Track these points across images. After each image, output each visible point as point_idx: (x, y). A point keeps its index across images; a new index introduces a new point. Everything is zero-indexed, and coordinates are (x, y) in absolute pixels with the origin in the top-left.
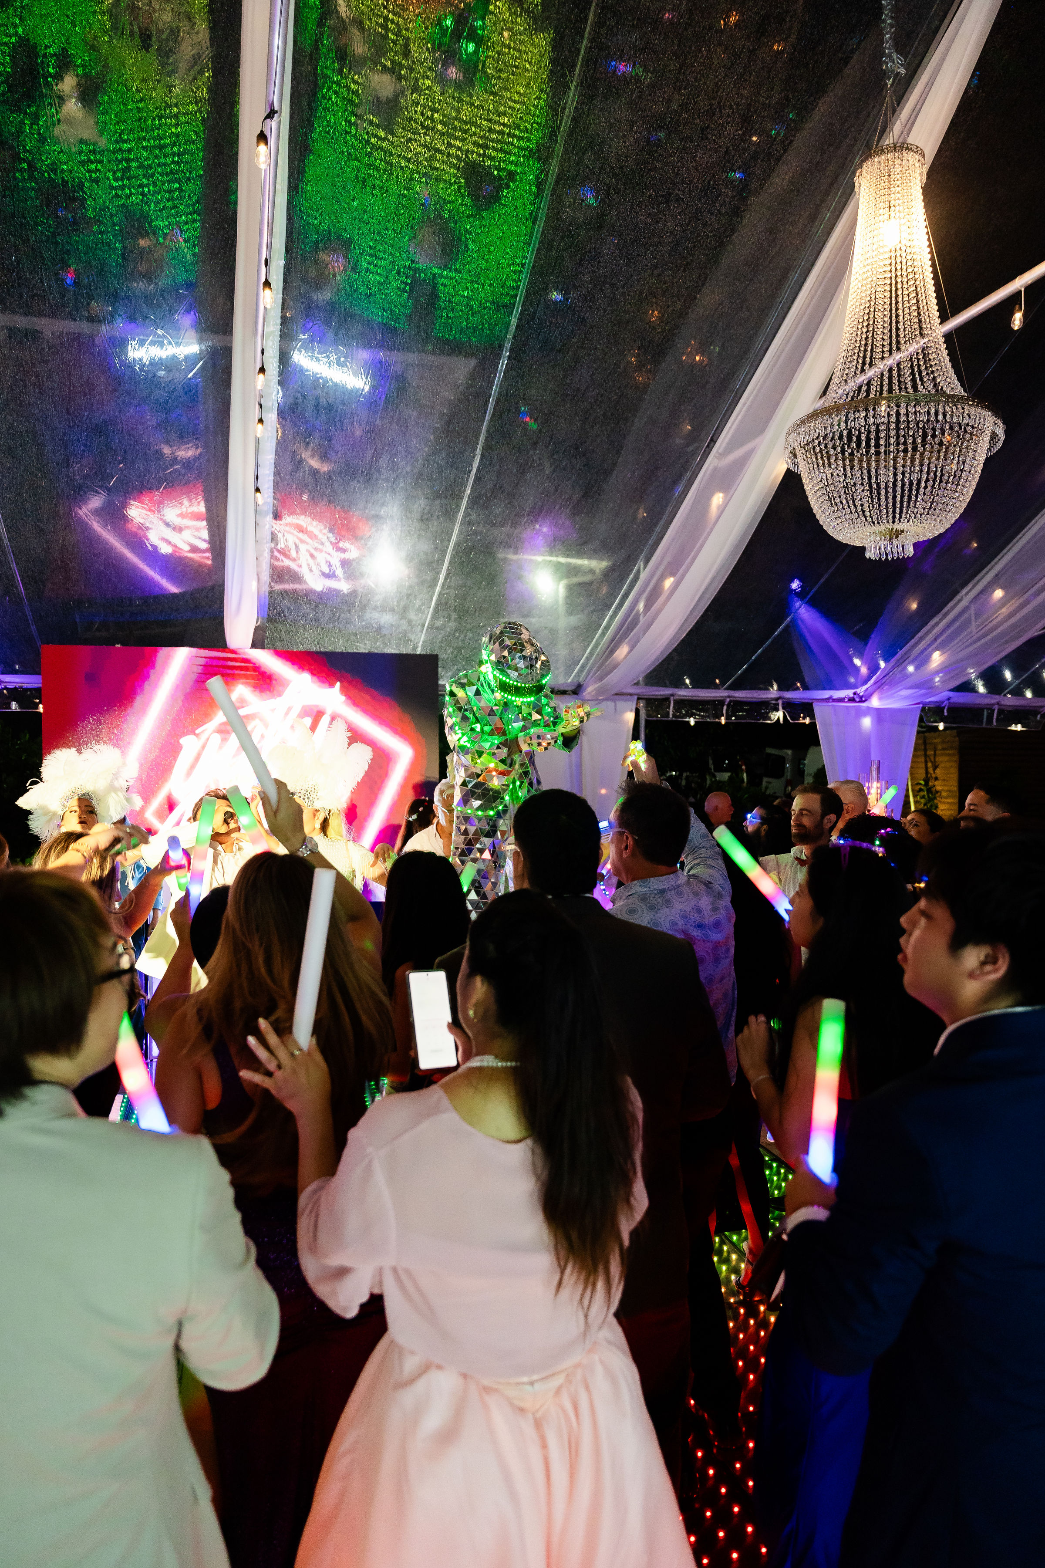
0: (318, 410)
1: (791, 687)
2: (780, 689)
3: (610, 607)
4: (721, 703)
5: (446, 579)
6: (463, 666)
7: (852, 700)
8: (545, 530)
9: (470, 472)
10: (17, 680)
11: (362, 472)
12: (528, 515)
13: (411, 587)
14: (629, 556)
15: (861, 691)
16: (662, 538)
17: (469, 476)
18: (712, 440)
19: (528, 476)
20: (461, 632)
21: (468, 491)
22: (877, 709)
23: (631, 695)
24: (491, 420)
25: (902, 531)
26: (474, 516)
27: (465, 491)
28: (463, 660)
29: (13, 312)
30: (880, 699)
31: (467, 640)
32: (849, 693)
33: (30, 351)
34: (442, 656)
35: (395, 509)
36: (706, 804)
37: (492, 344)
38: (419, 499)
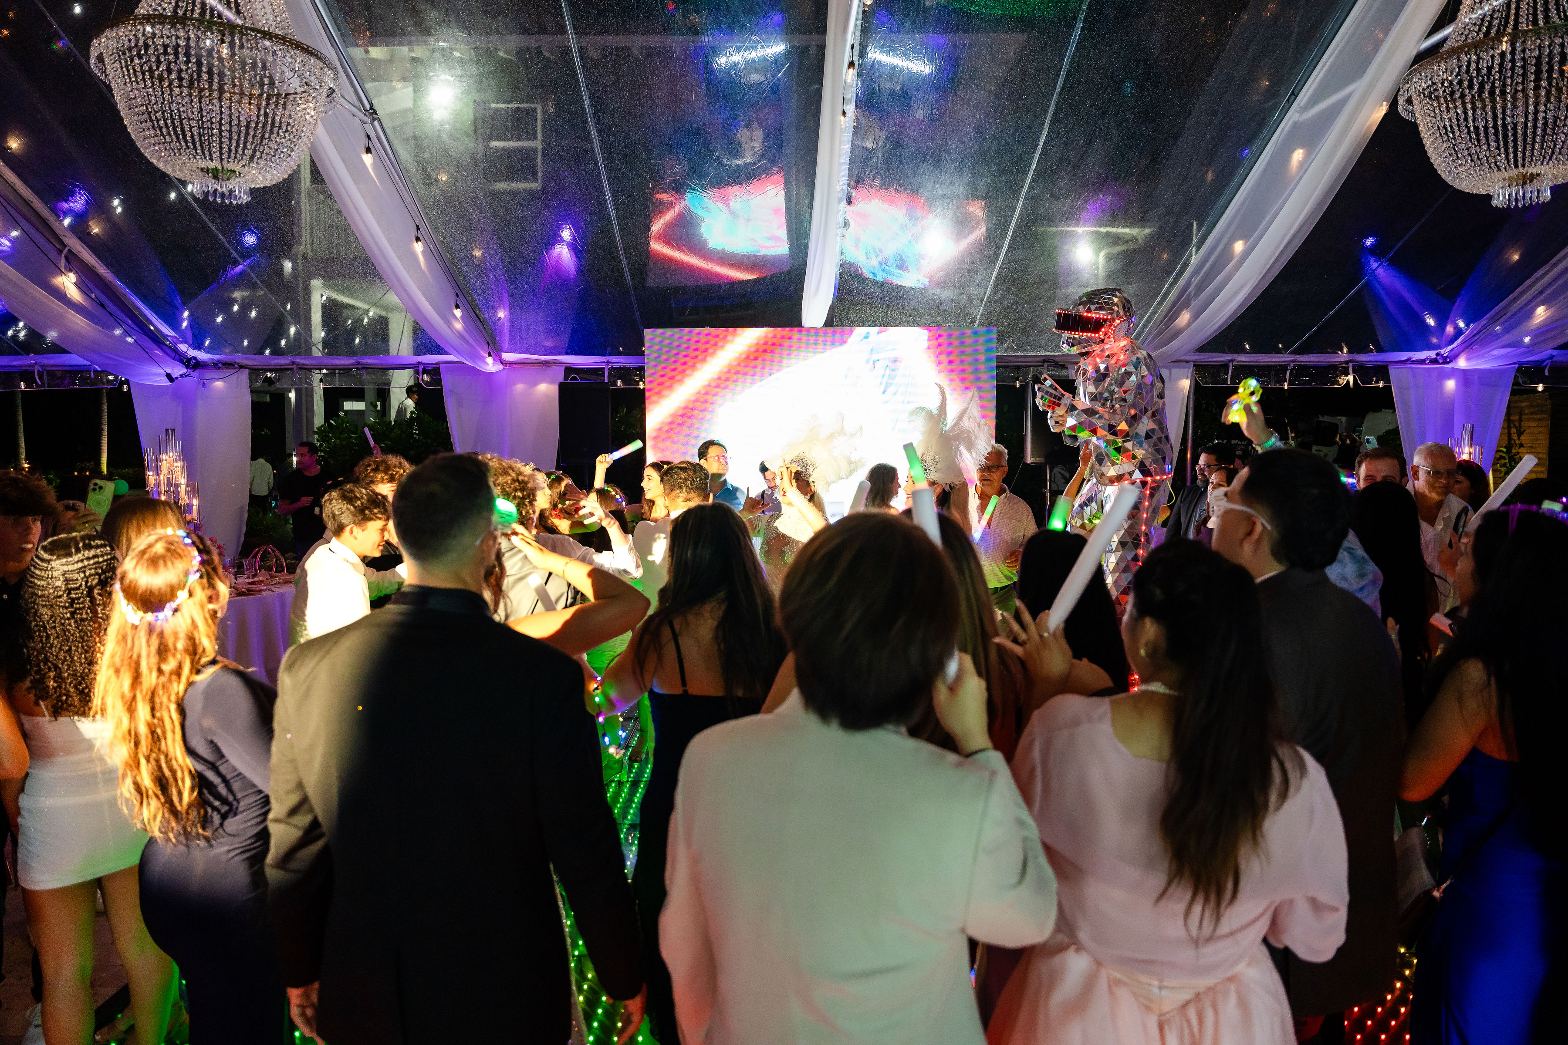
0: (893, 98)
1: (1364, 350)
2: (1350, 352)
3: (1171, 273)
4: (1283, 368)
5: (1007, 253)
7: (1434, 361)
9: (1036, 146)
10: (622, 361)
11: (932, 155)
12: (1093, 185)
13: (972, 262)
15: (1445, 351)
16: (1231, 201)
17: (1035, 151)
18: (1293, 93)
19: (1095, 146)
20: (1017, 303)
21: (1034, 167)
22: (1464, 372)
23: (1187, 362)
24: (1060, 93)
25: (1538, 175)
26: (1038, 190)
27: (1030, 166)
29: (633, 33)
30: (1468, 359)
32: (1432, 354)
33: (644, 67)
35: (961, 189)
37: (1066, 17)
38: (985, 176)
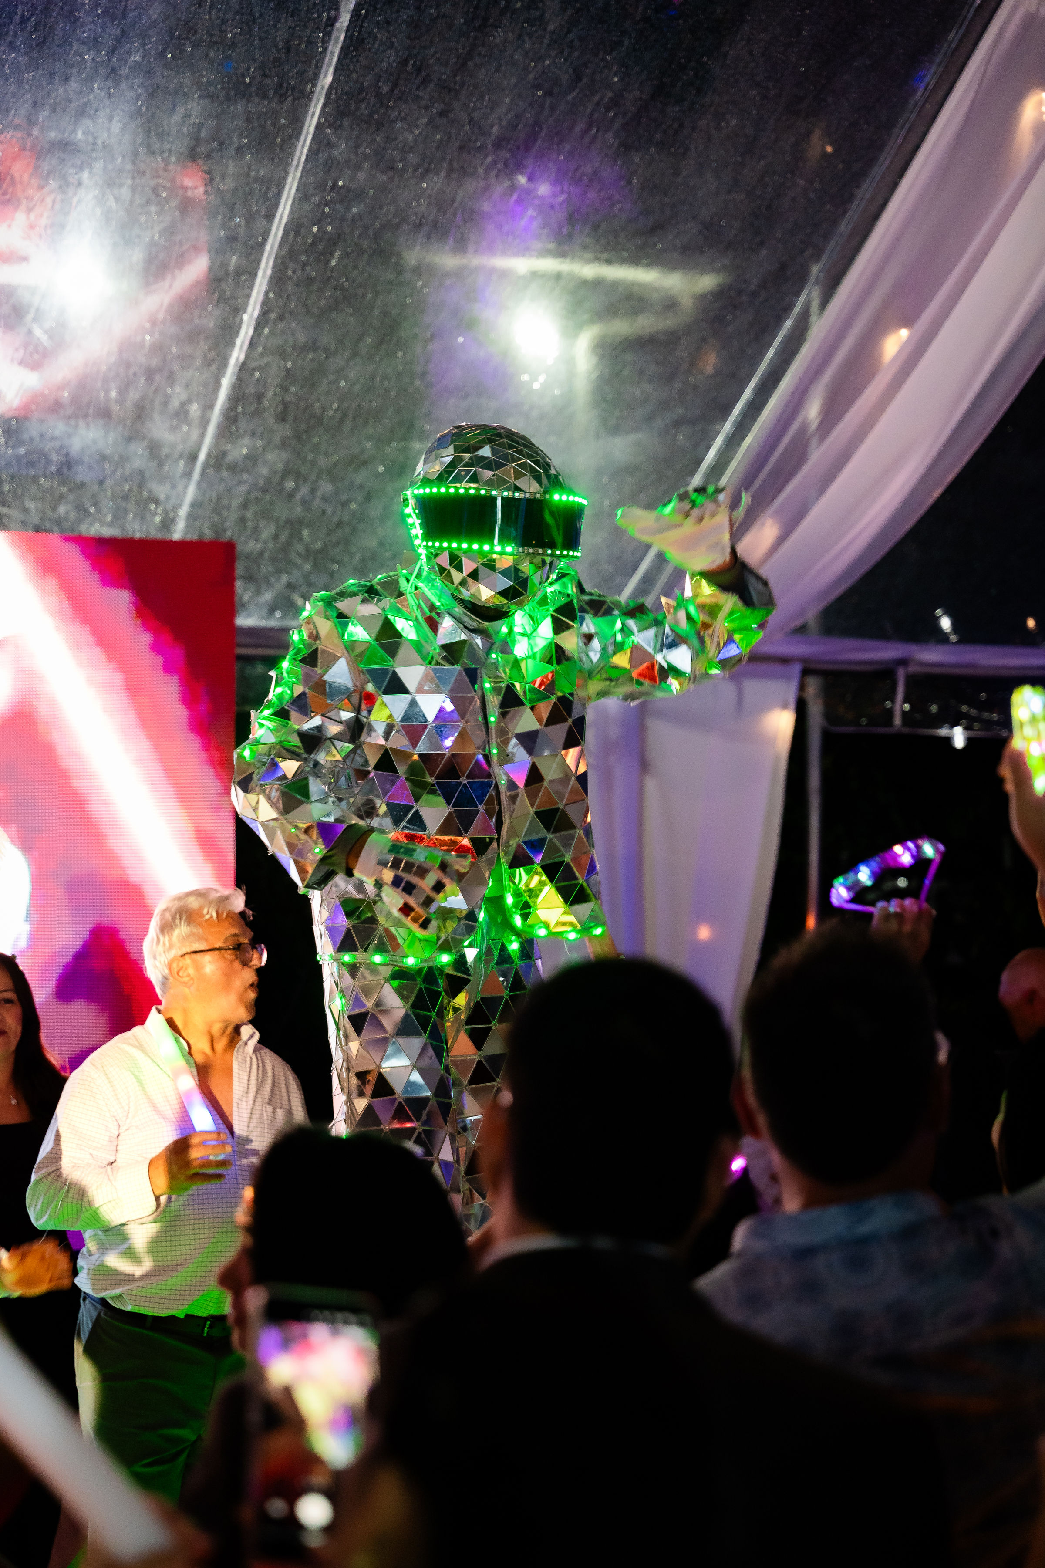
5: (260, 325)
6: (306, 576)
8: (544, 189)
9: (332, 22)
11: (24, 20)
12: (498, 144)
13: (158, 348)
14: (783, 267)
16: (876, 217)
17: (328, 35)
19: (498, 36)
20: (299, 476)
21: (327, 79)
23: (784, 660)
26: (341, 149)
28: (306, 556)
31: (317, 503)
34: (247, 546)
35: (116, 127)
36: (1005, 976)
38: (186, 96)
